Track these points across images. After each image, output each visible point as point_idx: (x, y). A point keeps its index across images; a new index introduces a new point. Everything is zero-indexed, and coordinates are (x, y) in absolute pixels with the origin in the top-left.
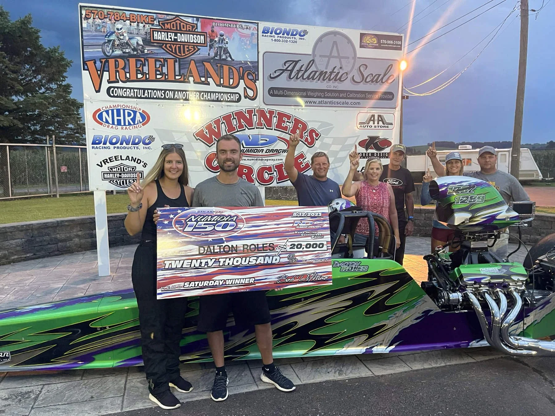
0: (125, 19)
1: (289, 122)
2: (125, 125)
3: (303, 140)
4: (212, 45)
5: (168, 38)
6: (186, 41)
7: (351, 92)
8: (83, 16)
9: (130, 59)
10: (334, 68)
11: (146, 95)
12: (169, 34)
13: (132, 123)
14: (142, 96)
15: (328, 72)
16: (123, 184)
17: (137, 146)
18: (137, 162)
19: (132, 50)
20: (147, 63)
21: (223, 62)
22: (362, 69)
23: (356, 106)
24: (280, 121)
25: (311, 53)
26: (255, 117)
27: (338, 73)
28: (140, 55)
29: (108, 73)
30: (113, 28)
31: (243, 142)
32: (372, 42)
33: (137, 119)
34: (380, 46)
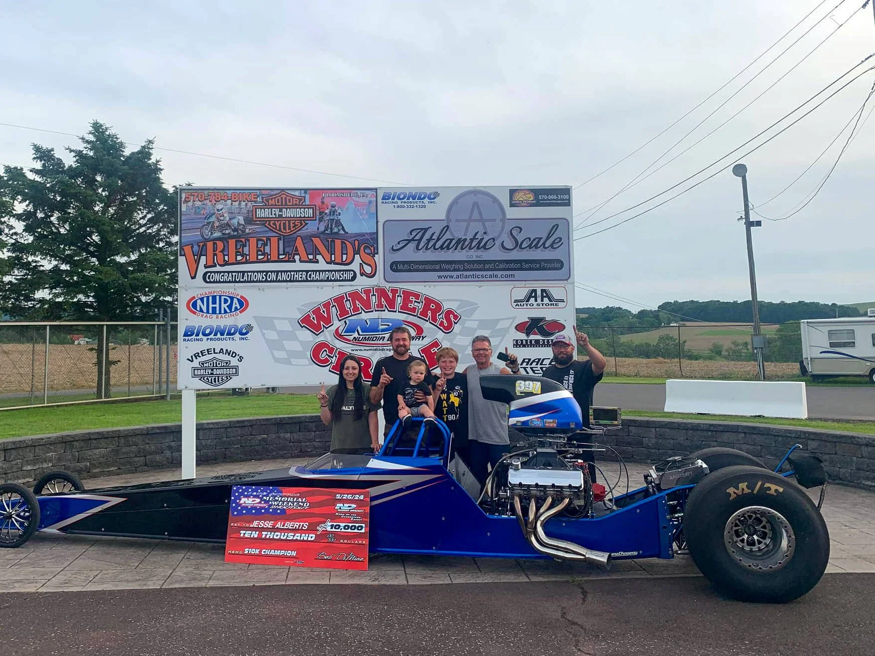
0: (226, 199)
1: (417, 302)
3: (438, 324)
4: (322, 218)
5: (271, 214)
6: (292, 216)
7: (501, 262)
8: (183, 200)
9: (230, 240)
10: (476, 234)
11: (246, 278)
12: (273, 210)
13: (228, 311)
14: (241, 280)
15: (468, 240)
16: (215, 382)
17: (233, 336)
18: (232, 356)
19: (233, 230)
20: (247, 244)
22: (514, 232)
23: (508, 279)
24: (406, 300)
25: (444, 218)
26: (374, 297)
27: (482, 239)
29: (205, 257)
30: (214, 210)
31: (359, 328)
32: (525, 198)
33: (234, 306)
34: (538, 203)
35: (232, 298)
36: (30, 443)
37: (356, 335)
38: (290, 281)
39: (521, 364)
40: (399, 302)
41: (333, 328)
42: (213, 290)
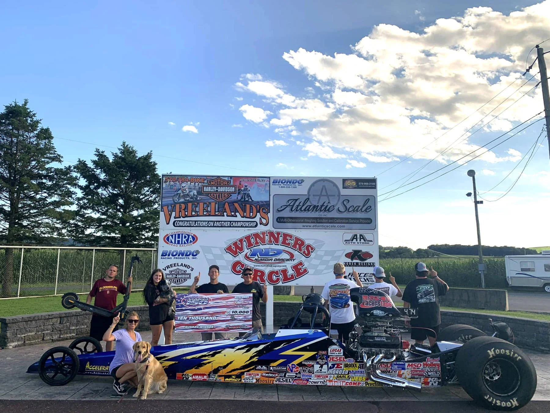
1: (291, 240)
3: (302, 252)
4: (240, 192)
5: (212, 190)
6: (223, 191)
7: (337, 218)
8: (164, 181)
9: (189, 204)
10: (324, 203)
11: (197, 225)
12: (213, 187)
13: (186, 243)
14: (194, 225)
15: (319, 206)
16: (178, 282)
17: (189, 257)
18: (187, 268)
19: (191, 198)
20: (198, 205)
21: (246, 202)
22: (345, 203)
23: (341, 228)
24: (285, 239)
25: (306, 194)
26: (267, 237)
27: (327, 206)
28: (195, 201)
29: (175, 212)
30: (180, 187)
31: (258, 254)
32: (352, 184)
33: (190, 240)
34: (358, 187)
35: (189, 236)
36: (75, 314)
37: (256, 257)
38: (221, 227)
39: (348, 276)
40: (281, 240)
41: (244, 253)
42: (178, 231)
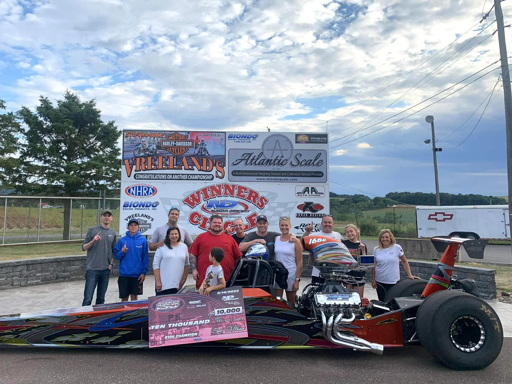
1: (245, 192)
2: (142, 195)
3: (256, 204)
4: (197, 147)
5: (170, 144)
6: (181, 145)
7: (290, 172)
8: (125, 136)
9: (148, 157)
10: (277, 157)
11: (156, 177)
12: (171, 142)
13: (146, 194)
14: (154, 178)
15: (273, 160)
17: (148, 208)
19: (150, 152)
20: (157, 159)
22: (298, 157)
23: (294, 181)
24: (240, 191)
25: (260, 148)
26: (223, 189)
27: (280, 160)
28: (154, 155)
29: (135, 166)
30: (141, 141)
31: (214, 205)
32: (304, 139)
33: (150, 192)
34: (310, 142)
35: (149, 188)
36: (40, 261)
37: (213, 209)
38: (179, 179)
39: (300, 227)
42: (139, 183)
